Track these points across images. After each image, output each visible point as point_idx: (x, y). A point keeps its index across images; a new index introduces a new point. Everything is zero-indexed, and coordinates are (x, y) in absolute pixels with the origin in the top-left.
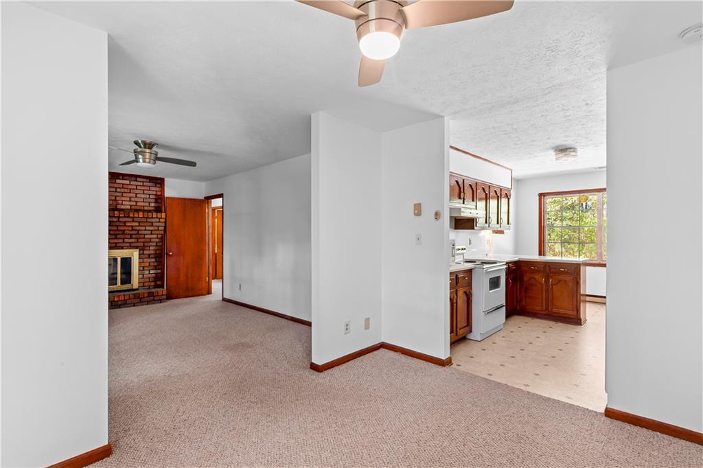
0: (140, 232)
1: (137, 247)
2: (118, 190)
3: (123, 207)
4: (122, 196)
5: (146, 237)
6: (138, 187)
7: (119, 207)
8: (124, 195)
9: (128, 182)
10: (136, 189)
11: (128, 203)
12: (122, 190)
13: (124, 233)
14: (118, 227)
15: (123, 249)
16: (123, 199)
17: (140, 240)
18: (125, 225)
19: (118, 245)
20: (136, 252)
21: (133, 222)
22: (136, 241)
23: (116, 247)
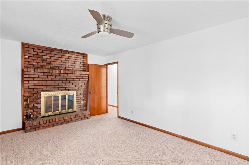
0: (77, 82)
1: (75, 90)
2: (66, 59)
5: (79, 84)
7: (67, 68)
8: (69, 62)
9: (71, 55)
10: (75, 59)
12: (68, 60)
13: (69, 83)
14: (67, 79)
15: (69, 91)
16: (69, 64)
17: (77, 86)
18: (70, 78)
19: (67, 88)
20: (75, 92)
21: (74, 76)
22: (75, 86)
23: (65, 90)
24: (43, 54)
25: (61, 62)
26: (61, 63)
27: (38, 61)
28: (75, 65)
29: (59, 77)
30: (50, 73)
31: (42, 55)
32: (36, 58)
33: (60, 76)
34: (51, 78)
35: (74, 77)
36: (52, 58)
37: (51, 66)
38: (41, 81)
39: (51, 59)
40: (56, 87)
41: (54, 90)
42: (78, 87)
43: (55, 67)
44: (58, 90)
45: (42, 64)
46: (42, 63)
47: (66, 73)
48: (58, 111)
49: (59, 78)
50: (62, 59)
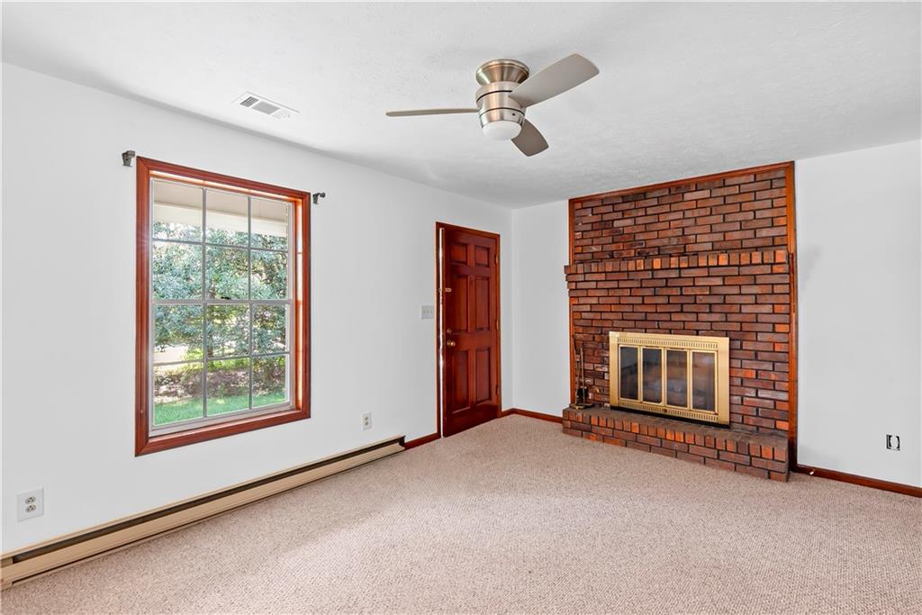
0: (728, 299)
1: (726, 333)
2: (688, 214)
3: (696, 248)
4: (696, 225)
5: (745, 309)
6: (729, 200)
7: (690, 248)
8: (700, 221)
9: (706, 194)
10: (725, 204)
11: (706, 238)
12: (696, 213)
13: (695, 303)
14: (681, 290)
15: (697, 334)
16: (698, 230)
17: (732, 317)
18: (694, 286)
19: (688, 326)
20: (723, 343)
21: (708, 276)
22: (724, 319)
23: (683, 330)
24: (614, 216)
25: (670, 228)
26: (670, 233)
27: (603, 240)
28: (725, 227)
29: (652, 283)
30: (619, 272)
31: (613, 221)
32: (598, 234)
33: (653, 278)
34: (631, 288)
35: (709, 279)
36: (640, 221)
37: (635, 250)
38: (606, 299)
39: (635, 225)
40: (650, 317)
41: (646, 329)
42: (741, 323)
43: (647, 250)
44: (659, 328)
45: (613, 247)
46: (613, 243)
47: (672, 266)
48: (659, 402)
49: (655, 288)
50: (672, 216)
